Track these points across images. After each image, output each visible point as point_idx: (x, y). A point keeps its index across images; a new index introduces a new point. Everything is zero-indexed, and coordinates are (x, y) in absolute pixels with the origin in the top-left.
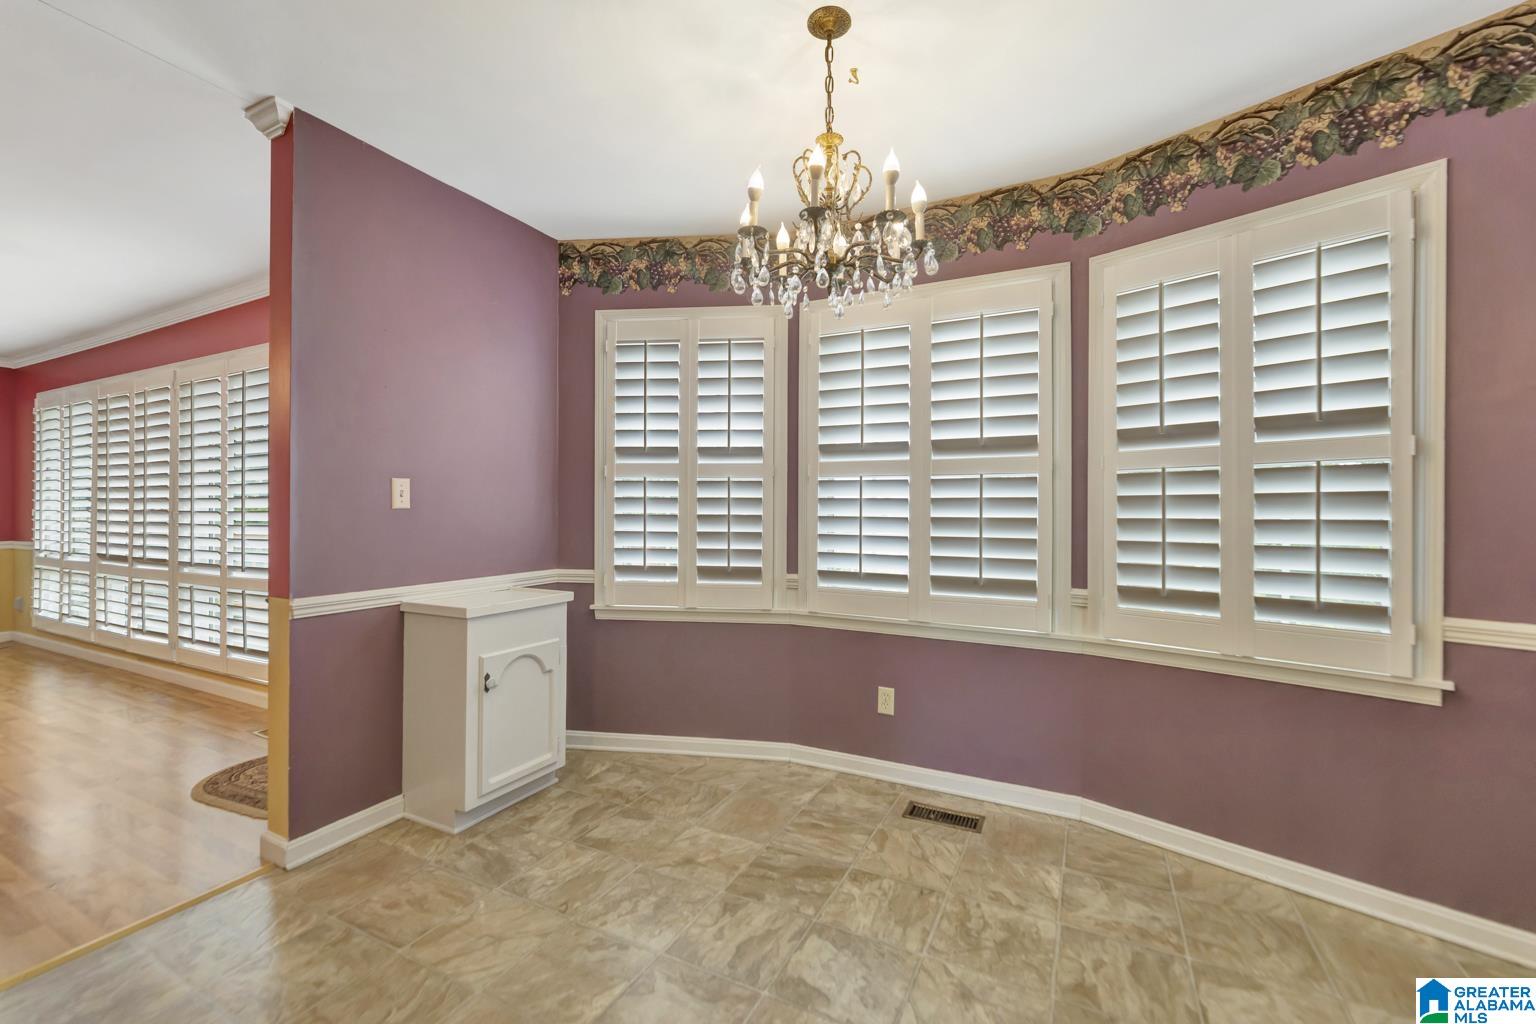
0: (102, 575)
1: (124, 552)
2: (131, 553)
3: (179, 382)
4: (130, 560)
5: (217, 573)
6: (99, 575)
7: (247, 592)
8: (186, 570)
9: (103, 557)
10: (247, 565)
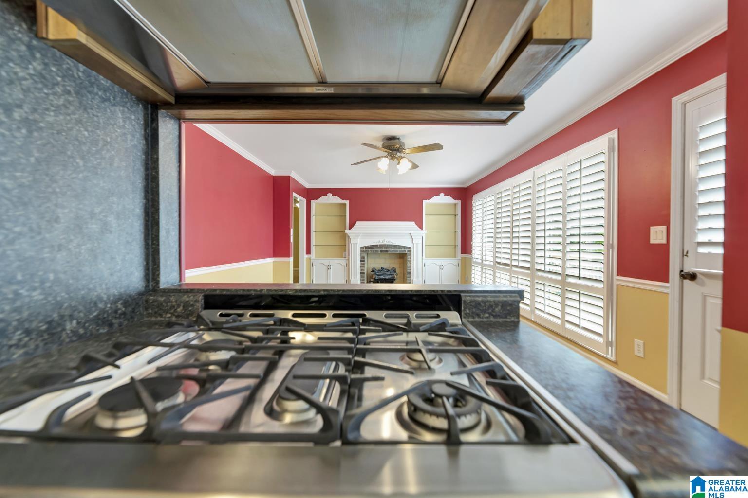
0: (499, 271)
1: (508, 262)
2: (511, 262)
3: (537, 176)
4: (511, 265)
5: (559, 278)
6: (497, 271)
7: (581, 292)
8: (539, 273)
9: (499, 263)
10: (582, 276)
